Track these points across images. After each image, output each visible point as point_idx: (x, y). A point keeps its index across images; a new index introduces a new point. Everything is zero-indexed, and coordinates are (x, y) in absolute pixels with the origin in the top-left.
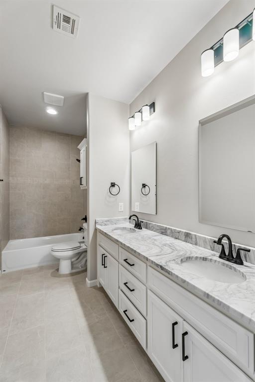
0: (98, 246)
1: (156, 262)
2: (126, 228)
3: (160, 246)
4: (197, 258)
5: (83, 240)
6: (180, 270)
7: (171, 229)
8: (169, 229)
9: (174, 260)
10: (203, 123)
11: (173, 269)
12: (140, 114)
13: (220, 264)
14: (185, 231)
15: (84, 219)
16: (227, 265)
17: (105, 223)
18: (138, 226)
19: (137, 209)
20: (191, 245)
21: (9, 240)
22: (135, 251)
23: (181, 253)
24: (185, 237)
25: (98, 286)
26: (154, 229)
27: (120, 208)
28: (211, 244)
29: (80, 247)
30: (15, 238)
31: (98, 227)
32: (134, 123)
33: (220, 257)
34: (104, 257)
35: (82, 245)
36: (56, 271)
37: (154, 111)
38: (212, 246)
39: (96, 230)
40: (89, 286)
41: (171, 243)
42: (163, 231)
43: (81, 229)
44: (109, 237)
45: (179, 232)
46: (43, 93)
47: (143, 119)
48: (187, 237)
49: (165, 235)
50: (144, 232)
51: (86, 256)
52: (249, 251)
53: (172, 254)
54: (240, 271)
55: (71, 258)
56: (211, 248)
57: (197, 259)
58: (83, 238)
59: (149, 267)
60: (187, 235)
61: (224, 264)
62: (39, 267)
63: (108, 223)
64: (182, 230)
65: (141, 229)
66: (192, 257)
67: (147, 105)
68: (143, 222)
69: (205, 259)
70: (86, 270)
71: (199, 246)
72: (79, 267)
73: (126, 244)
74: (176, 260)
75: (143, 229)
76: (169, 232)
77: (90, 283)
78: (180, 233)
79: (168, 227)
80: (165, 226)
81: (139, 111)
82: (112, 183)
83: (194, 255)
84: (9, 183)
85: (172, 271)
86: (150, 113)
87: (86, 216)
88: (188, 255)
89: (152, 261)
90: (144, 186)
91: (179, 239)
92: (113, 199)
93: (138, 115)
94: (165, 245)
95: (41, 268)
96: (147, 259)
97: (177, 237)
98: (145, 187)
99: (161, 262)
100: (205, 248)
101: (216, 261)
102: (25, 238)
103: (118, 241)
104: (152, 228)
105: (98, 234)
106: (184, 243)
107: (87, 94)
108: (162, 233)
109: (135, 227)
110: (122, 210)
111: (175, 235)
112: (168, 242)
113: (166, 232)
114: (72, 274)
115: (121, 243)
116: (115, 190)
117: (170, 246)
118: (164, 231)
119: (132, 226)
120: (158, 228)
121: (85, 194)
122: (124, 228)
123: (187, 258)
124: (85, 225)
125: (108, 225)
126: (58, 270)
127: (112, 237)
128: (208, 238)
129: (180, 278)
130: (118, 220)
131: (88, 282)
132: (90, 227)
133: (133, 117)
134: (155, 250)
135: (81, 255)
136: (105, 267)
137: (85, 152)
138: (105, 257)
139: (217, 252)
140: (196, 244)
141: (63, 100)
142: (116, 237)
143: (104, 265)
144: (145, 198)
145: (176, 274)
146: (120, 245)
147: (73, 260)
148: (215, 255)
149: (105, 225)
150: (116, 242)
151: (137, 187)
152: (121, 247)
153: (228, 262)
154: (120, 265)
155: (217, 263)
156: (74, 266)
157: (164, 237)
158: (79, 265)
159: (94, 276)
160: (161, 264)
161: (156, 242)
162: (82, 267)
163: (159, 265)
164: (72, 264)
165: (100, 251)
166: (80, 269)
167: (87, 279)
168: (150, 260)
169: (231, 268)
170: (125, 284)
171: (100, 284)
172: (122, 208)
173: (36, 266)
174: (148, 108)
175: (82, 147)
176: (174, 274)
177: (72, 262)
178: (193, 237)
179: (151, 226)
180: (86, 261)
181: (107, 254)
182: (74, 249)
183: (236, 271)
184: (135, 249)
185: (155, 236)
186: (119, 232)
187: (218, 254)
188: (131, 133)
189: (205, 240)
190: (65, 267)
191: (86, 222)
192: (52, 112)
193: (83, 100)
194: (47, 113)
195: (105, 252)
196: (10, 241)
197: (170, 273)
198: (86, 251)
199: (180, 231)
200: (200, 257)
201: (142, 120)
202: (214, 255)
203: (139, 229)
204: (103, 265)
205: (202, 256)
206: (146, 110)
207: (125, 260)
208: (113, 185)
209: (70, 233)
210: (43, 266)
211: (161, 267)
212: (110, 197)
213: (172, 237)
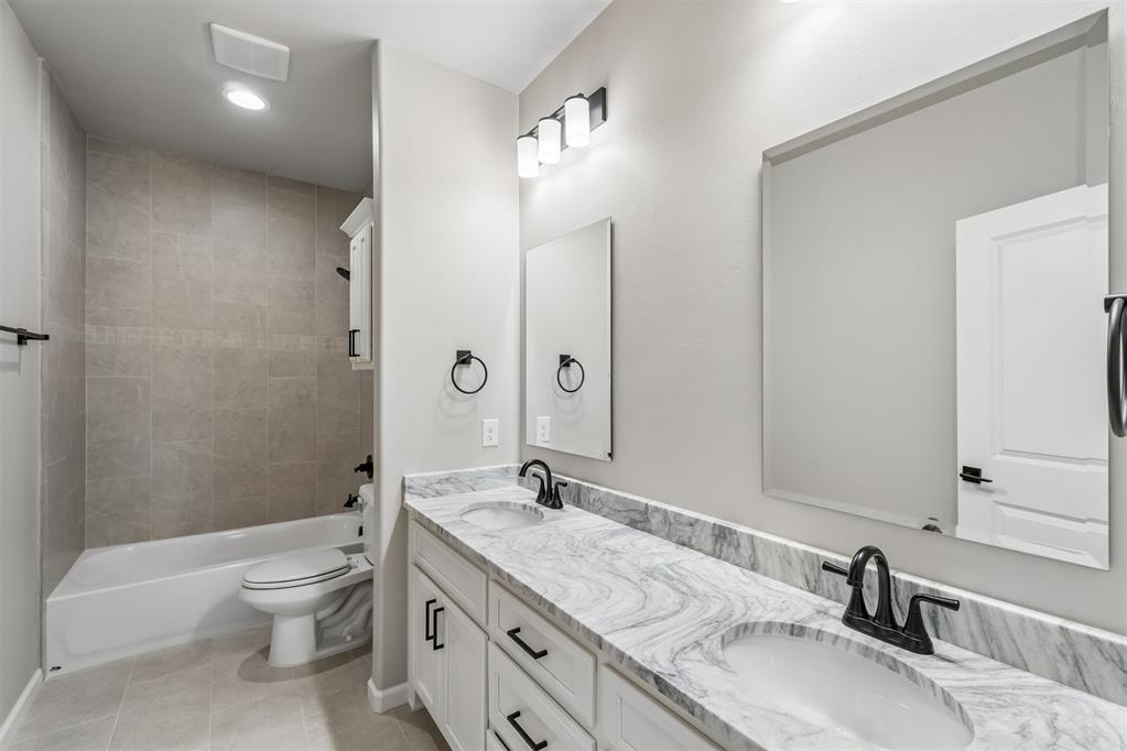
0: (412, 569)
1: (638, 659)
2: (508, 503)
3: (636, 578)
4: (769, 626)
5: (359, 540)
6: (729, 694)
7: (665, 513)
8: (657, 509)
9: (698, 644)
10: (776, 159)
11: (705, 693)
12: (555, 124)
13: (852, 651)
14: (712, 520)
15: (362, 468)
16: (880, 657)
17: (437, 489)
18: (550, 496)
19: (542, 436)
20: (735, 570)
21: (82, 549)
22: (552, 607)
23: (713, 611)
24: (716, 542)
25: (412, 704)
26: (606, 510)
27: (486, 434)
28: (807, 569)
29: (349, 568)
30: (109, 542)
31: (413, 502)
32: (537, 156)
33: (848, 621)
34: (433, 612)
35: (356, 558)
36: (260, 656)
37: (605, 118)
38: (812, 580)
39: (404, 512)
40: (377, 707)
41: (667, 566)
42: (638, 517)
43: (351, 502)
44: (451, 540)
45: (692, 523)
46: (208, 28)
47: (568, 142)
48: (722, 541)
49: (643, 530)
50: (572, 520)
51: (368, 597)
52: (954, 606)
53: (685, 614)
54: (933, 685)
55: (315, 608)
56: (808, 582)
57: (769, 631)
58: (361, 533)
59: (604, 670)
60: (722, 535)
61: (866, 651)
62: (196, 643)
63: (448, 486)
64: (703, 517)
65: (561, 506)
66: (755, 624)
67: (581, 96)
68: (565, 485)
69: (797, 631)
70: (366, 648)
71: (765, 574)
72: (346, 633)
73: (518, 577)
74: (706, 644)
75: (565, 506)
76: (655, 521)
77: (384, 699)
78: (698, 528)
79: (653, 503)
80: (644, 500)
81: (554, 116)
82: (460, 353)
83: (761, 615)
84: (82, 346)
85: (700, 701)
86: (591, 124)
87: (370, 458)
88: (738, 618)
89: (621, 655)
90: (565, 361)
91: (691, 547)
92: (462, 405)
93: (549, 128)
94: (650, 573)
95: (203, 648)
96: (600, 642)
97: (686, 540)
98: (567, 365)
99: (654, 660)
100: (784, 581)
101: (837, 637)
102: (147, 539)
103: (485, 561)
104: (598, 505)
105: (413, 526)
106: (710, 562)
107: (373, 45)
108: (633, 524)
109: (538, 500)
110: (495, 442)
111: (679, 533)
112: (659, 561)
113: (647, 520)
114: (318, 666)
115: (499, 571)
116: (469, 376)
117: (667, 576)
118: (639, 519)
119: (529, 495)
120: (617, 507)
121: (366, 388)
122: (500, 504)
123: (738, 627)
124: (366, 491)
125: (447, 493)
126: (265, 652)
127: (462, 544)
128: (796, 550)
129: (739, 735)
130: (481, 476)
131: (376, 693)
132: (383, 497)
133: (531, 134)
134: (625, 601)
135: (350, 594)
136: (436, 648)
137: (366, 245)
138: (436, 611)
139: (829, 598)
140: (754, 567)
141: (287, 60)
142: (476, 544)
143: (435, 637)
144: (567, 402)
145: (724, 716)
146: (493, 575)
147: (321, 615)
148: (826, 611)
149: (438, 493)
150: (480, 562)
151: (542, 368)
152: (496, 582)
153: (880, 643)
154: (492, 647)
155: (840, 646)
156: (328, 634)
157: (642, 540)
158: (345, 630)
159: (398, 673)
160: (655, 669)
161: (618, 563)
162: (354, 637)
163: (648, 672)
164: (320, 629)
165: (420, 590)
166: (350, 643)
167: (370, 682)
168: (611, 646)
169: (894, 665)
170: (512, 718)
171: (418, 699)
172: (495, 435)
173: (183, 640)
174: (585, 104)
175: (356, 226)
176: (715, 717)
177: (318, 624)
178: (744, 542)
179: (592, 496)
180: (370, 612)
181: (443, 601)
182: (325, 577)
183: (916, 681)
184: (551, 599)
185: (613, 534)
186: (485, 520)
187: (840, 610)
188: (524, 188)
189: (785, 555)
190: (293, 643)
191: (371, 476)
192: (245, 99)
193: (361, 63)
194: (226, 102)
195: (437, 593)
196: (86, 551)
197: (697, 710)
198: (370, 581)
199: (697, 520)
200: (782, 625)
201: (563, 145)
202: (823, 613)
203: (553, 506)
204: (428, 638)
205: (786, 618)
206: (578, 110)
207: (513, 633)
208: (464, 358)
209: (314, 516)
210: (209, 641)
211: (657, 679)
212: (454, 399)
213: (668, 537)
